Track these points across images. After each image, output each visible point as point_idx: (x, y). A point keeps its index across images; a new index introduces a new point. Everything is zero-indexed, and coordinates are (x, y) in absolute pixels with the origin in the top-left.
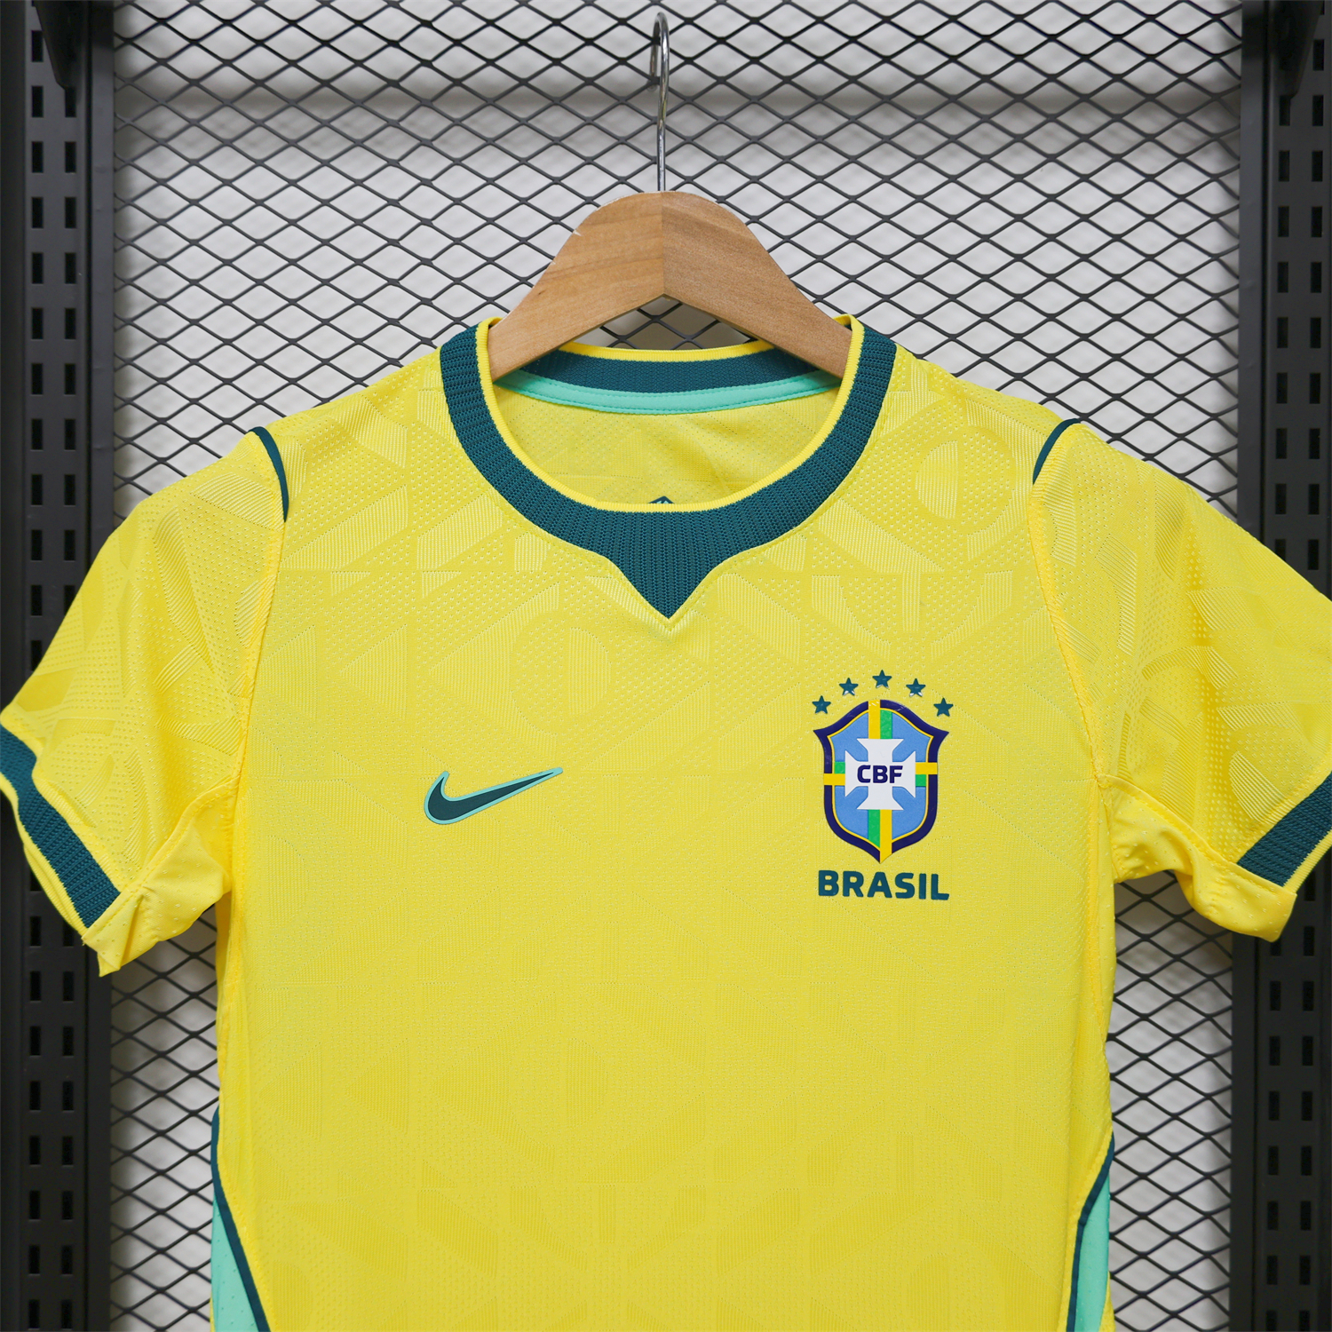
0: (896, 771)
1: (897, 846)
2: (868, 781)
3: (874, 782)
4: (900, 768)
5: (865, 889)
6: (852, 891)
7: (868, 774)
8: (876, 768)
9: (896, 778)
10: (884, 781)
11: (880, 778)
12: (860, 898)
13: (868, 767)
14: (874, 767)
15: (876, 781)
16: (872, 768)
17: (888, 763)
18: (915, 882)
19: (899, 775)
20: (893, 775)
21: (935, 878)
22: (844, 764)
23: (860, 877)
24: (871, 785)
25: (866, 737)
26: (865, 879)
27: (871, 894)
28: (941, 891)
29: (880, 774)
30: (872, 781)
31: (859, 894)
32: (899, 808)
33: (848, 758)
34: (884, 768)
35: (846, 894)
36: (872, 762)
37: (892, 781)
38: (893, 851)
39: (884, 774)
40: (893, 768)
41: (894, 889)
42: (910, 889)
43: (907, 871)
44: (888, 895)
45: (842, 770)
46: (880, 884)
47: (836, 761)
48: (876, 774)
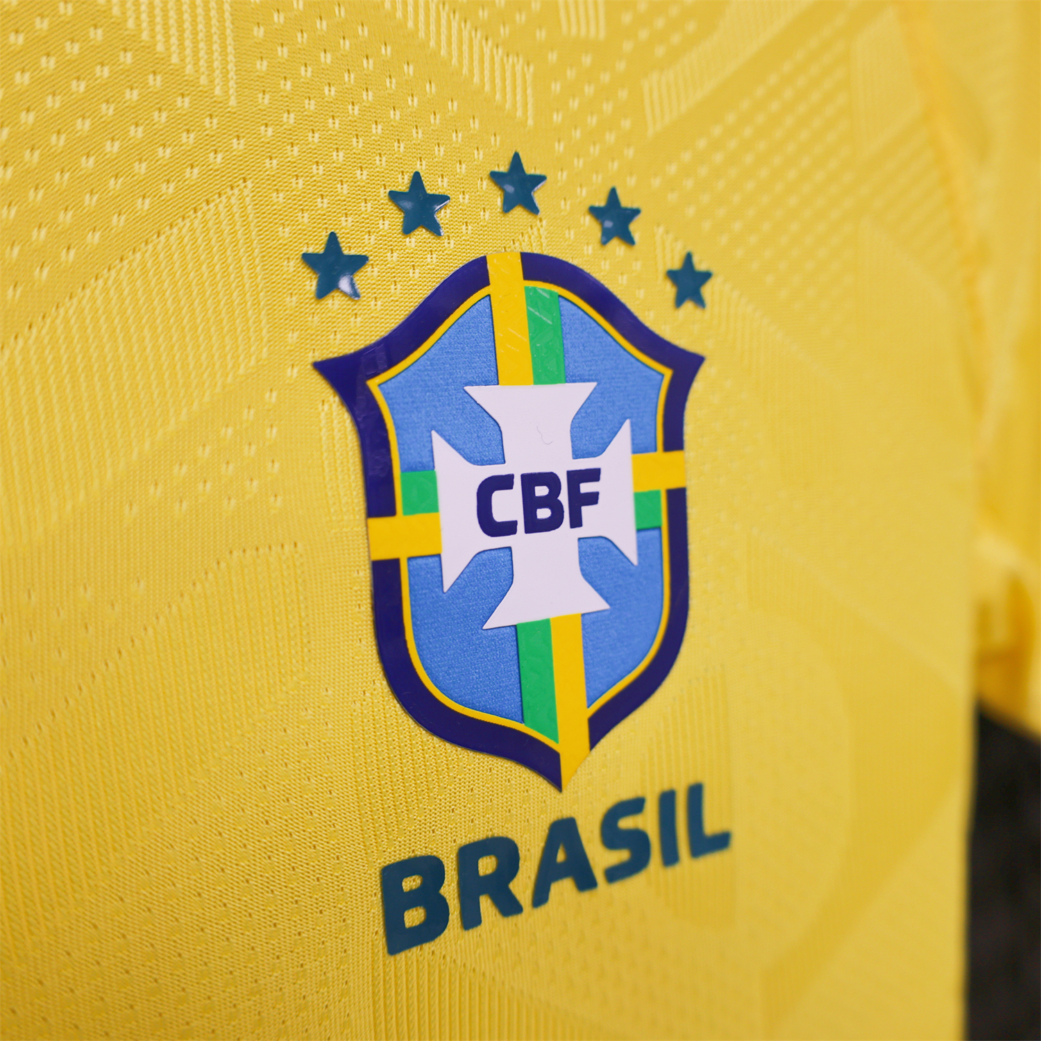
0: (585, 488)
1: (601, 725)
2: (508, 528)
3: (528, 530)
4: (594, 475)
5: (522, 887)
6: (486, 905)
7: (507, 505)
8: (530, 481)
9: (585, 510)
10: (552, 524)
11: (543, 513)
12: (513, 920)
13: (505, 482)
14: (524, 477)
15: (533, 526)
16: (517, 482)
17: (562, 463)
18: (648, 822)
19: (593, 499)
20: (581, 501)
21: (696, 793)
22: (433, 481)
23: (506, 851)
24: (520, 541)
25: (492, 378)
26: (522, 853)
27: (540, 897)
28: (711, 826)
29: (543, 502)
30: (521, 527)
31: (509, 907)
32: (598, 604)
33: (444, 455)
34: (550, 479)
35: (471, 919)
36: (517, 464)
37: (576, 522)
38: (594, 741)
39: (551, 501)
40: (576, 478)
41: (601, 858)
42: (637, 842)
43: (627, 794)
44: (586, 882)
45: (428, 502)
46: (561, 856)
47: (406, 468)
48: (531, 504)
